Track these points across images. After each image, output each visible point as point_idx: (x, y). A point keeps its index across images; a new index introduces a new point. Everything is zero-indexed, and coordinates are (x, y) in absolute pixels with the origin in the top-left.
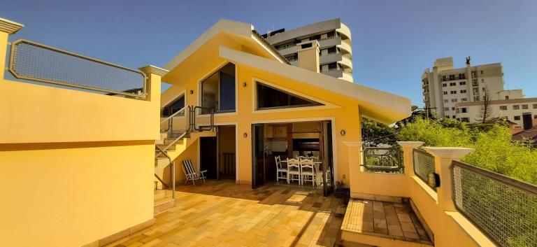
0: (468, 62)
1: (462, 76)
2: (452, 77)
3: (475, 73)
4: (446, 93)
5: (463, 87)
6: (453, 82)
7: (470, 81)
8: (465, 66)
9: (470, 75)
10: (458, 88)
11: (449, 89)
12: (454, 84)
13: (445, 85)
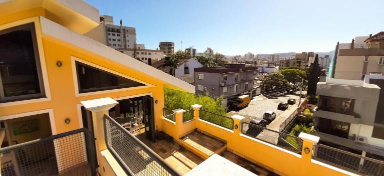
0: (121, 23)
1: (118, 31)
2: (113, 30)
3: (124, 30)
4: (110, 39)
5: (119, 38)
6: (114, 33)
7: (122, 34)
8: (119, 25)
9: (122, 31)
10: (116, 37)
11: (111, 37)
12: (114, 35)
13: (109, 34)
